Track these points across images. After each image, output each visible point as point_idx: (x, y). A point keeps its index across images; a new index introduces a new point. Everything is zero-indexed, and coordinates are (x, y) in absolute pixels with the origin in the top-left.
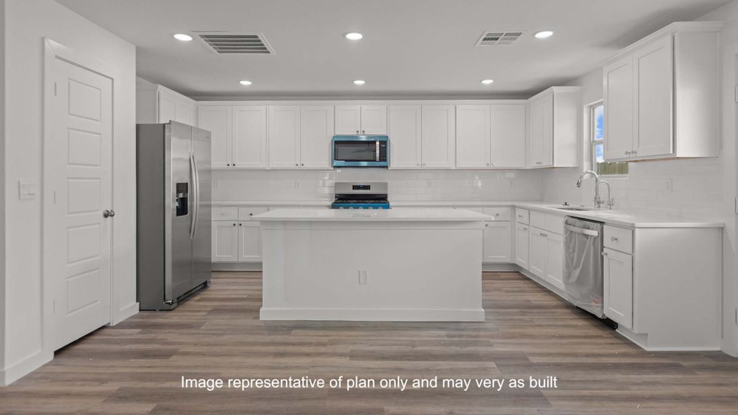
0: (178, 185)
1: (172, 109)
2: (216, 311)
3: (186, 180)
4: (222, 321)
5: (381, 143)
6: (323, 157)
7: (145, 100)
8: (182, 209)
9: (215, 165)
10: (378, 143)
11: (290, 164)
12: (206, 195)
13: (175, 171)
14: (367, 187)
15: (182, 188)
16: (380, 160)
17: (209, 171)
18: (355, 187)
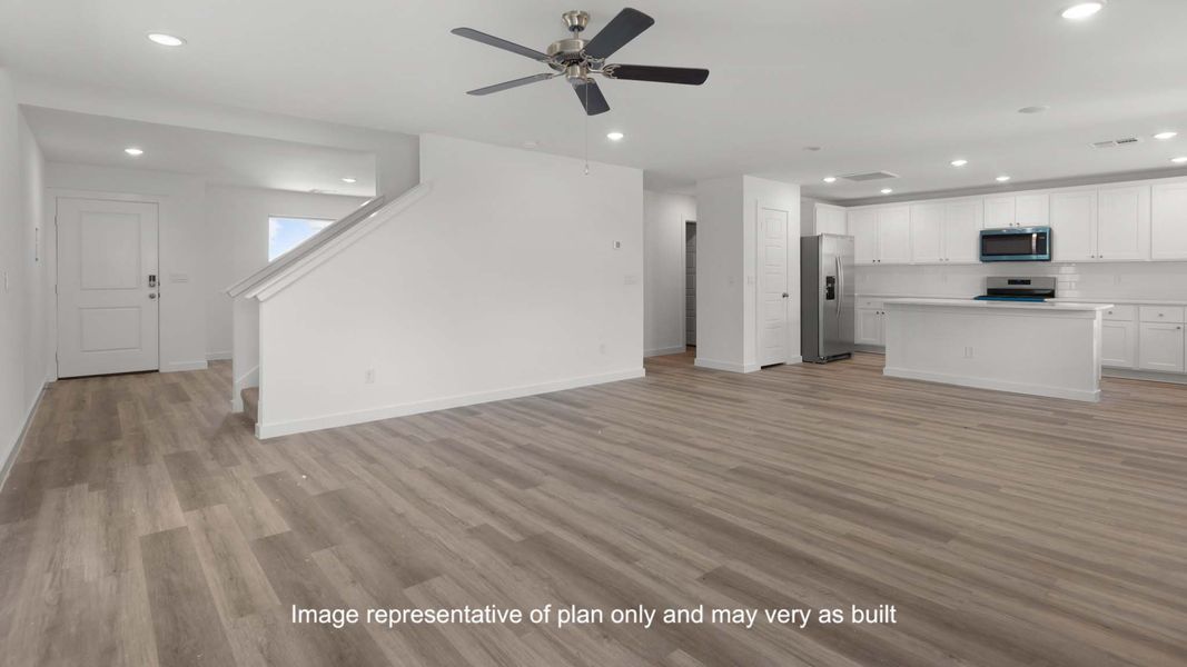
0: (828, 278)
1: (829, 221)
2: (854, 368)
3: (833, 274)
4: (854, 371)
5: (1039, 235)
6: (970, 251)
7: (807, 217)
8: (831, 295)
9: (858, 260)
10: (1034, 236)
11: (934, 259)
12: (850, 280)
13: (826, 267)
14: (1028, 282)
15: (830, 280)
16: (1038, 253)
17: (853, 267)
18: (1011, 282)
